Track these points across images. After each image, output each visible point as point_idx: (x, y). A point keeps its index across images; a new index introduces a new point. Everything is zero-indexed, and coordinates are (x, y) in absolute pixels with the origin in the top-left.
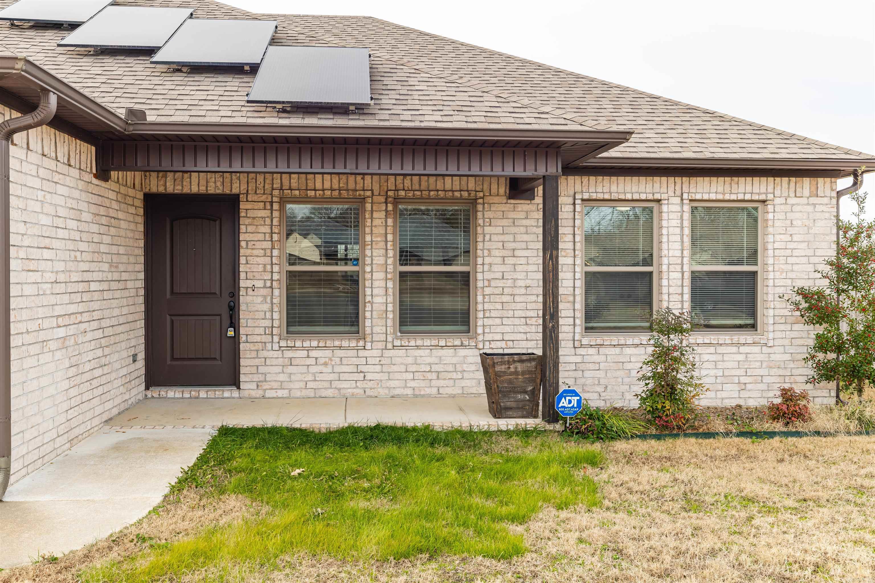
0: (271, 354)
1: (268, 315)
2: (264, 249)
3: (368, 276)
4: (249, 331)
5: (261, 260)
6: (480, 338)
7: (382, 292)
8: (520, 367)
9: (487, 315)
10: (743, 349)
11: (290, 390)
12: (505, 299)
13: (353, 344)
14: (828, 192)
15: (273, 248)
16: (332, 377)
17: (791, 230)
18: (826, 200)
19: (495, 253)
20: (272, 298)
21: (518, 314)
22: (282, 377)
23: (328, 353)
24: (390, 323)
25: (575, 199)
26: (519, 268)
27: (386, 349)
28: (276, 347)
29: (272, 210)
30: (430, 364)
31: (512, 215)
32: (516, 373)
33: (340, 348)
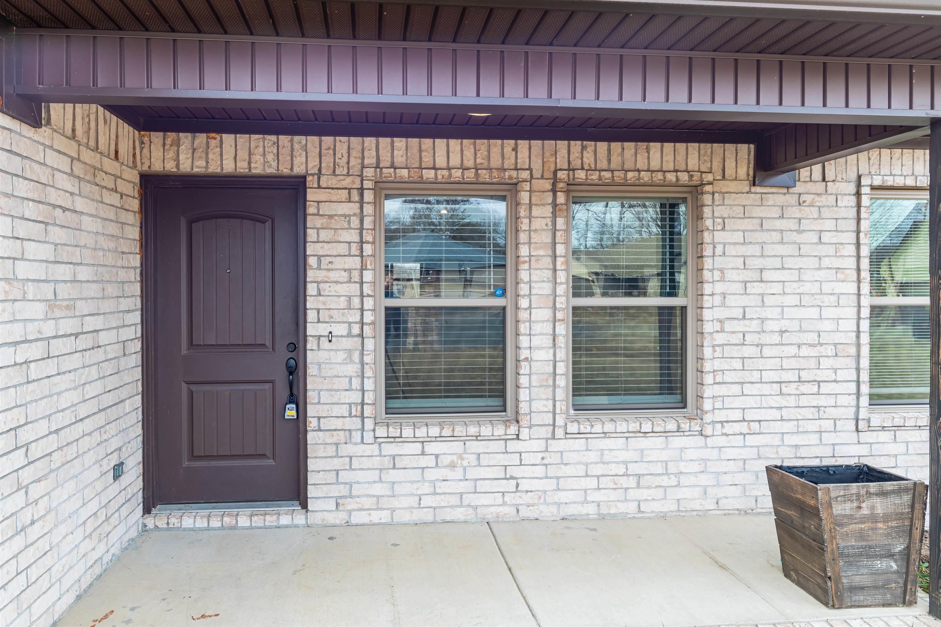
0: (360, 449)
1: (356, 383)
2: (349, 271)
3: (523, 315)
4: (322, 411)
5: (343, 289)
6: (708, 418)
7: (547, 341)
9: (719, 379)
11: (393, 510)
12: (748, 351)
13: (500, 430)
15: (363, 268)
16: (463, 487)
19: (731, 275)
20: (362, 355)
21: (767, 376)
22: (378, 489)
23: (457, 447)
24: (560, 394)
25: (859, 185)
26: (769, 300)
27: (554, 438)
28: (369, 437)
29: (361, 202)
30: (625, 463)
31: (758, 212)
33: (477, 438)
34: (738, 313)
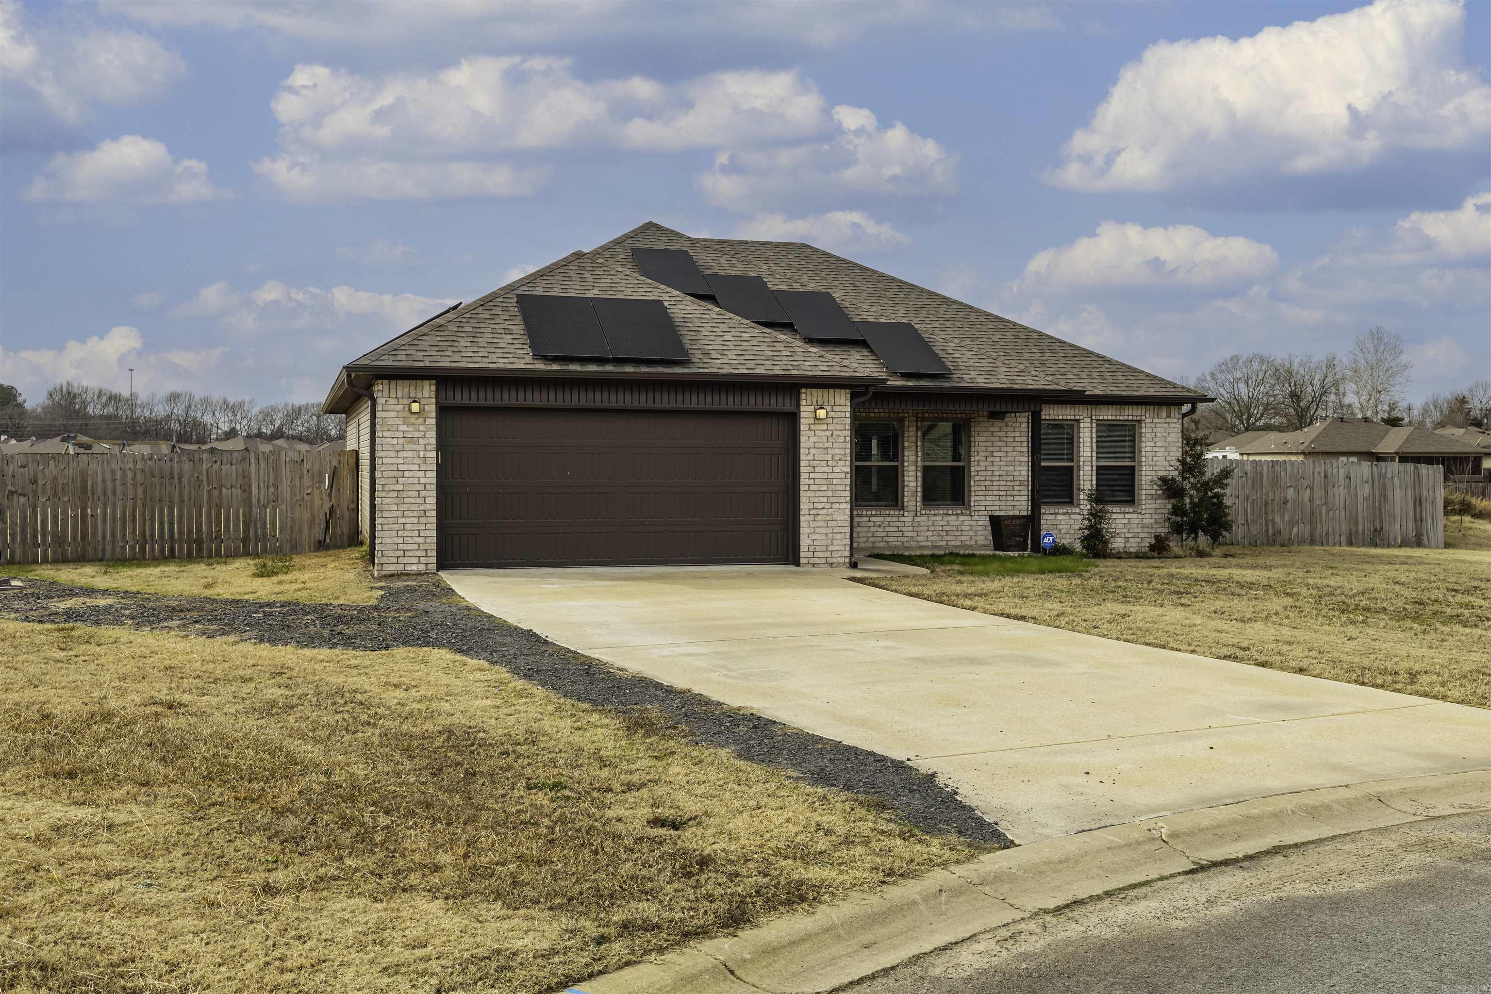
3: (905, 469)
6: (973, 509)
7: (914, 479)
8: (1018, 522)
9: (977, 494)
10: (1127, 516)
12: (988, 483)
13: (897, 513)
14: (1177, 415)
16: (883, 534)
17: (1155, 440)
18: (1175, 420)
19: (982, 454)
23: (881, 519)
24: (919, 499)
26: (995, 464)
27: (916, 516)
30: (942, 526)
31: (991, 429)
32: (1016, 525)
33: (889, 515)
34: (983, 468)
